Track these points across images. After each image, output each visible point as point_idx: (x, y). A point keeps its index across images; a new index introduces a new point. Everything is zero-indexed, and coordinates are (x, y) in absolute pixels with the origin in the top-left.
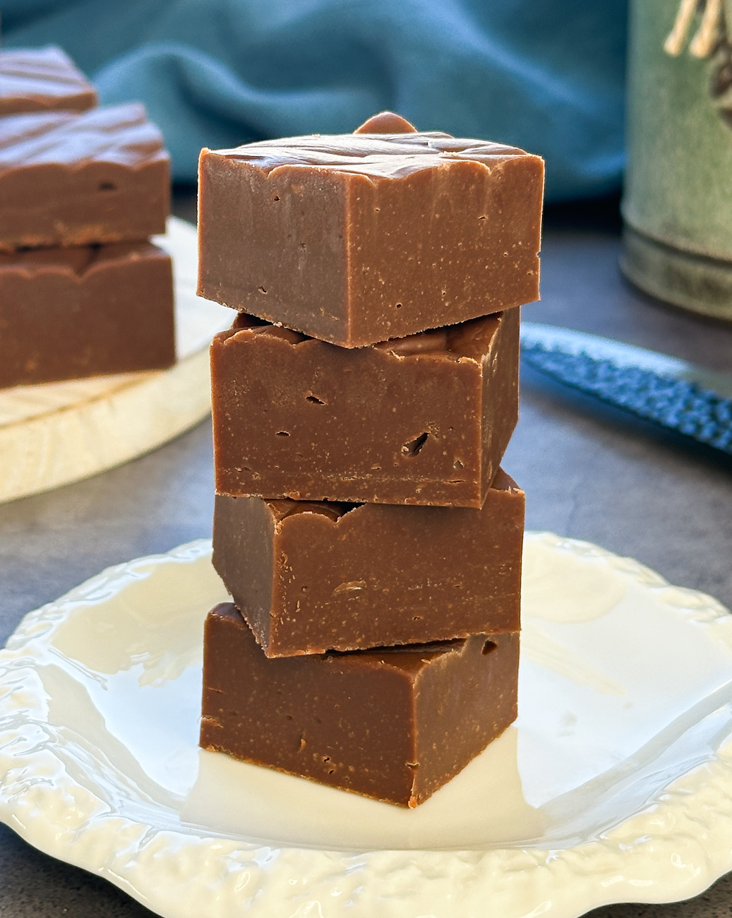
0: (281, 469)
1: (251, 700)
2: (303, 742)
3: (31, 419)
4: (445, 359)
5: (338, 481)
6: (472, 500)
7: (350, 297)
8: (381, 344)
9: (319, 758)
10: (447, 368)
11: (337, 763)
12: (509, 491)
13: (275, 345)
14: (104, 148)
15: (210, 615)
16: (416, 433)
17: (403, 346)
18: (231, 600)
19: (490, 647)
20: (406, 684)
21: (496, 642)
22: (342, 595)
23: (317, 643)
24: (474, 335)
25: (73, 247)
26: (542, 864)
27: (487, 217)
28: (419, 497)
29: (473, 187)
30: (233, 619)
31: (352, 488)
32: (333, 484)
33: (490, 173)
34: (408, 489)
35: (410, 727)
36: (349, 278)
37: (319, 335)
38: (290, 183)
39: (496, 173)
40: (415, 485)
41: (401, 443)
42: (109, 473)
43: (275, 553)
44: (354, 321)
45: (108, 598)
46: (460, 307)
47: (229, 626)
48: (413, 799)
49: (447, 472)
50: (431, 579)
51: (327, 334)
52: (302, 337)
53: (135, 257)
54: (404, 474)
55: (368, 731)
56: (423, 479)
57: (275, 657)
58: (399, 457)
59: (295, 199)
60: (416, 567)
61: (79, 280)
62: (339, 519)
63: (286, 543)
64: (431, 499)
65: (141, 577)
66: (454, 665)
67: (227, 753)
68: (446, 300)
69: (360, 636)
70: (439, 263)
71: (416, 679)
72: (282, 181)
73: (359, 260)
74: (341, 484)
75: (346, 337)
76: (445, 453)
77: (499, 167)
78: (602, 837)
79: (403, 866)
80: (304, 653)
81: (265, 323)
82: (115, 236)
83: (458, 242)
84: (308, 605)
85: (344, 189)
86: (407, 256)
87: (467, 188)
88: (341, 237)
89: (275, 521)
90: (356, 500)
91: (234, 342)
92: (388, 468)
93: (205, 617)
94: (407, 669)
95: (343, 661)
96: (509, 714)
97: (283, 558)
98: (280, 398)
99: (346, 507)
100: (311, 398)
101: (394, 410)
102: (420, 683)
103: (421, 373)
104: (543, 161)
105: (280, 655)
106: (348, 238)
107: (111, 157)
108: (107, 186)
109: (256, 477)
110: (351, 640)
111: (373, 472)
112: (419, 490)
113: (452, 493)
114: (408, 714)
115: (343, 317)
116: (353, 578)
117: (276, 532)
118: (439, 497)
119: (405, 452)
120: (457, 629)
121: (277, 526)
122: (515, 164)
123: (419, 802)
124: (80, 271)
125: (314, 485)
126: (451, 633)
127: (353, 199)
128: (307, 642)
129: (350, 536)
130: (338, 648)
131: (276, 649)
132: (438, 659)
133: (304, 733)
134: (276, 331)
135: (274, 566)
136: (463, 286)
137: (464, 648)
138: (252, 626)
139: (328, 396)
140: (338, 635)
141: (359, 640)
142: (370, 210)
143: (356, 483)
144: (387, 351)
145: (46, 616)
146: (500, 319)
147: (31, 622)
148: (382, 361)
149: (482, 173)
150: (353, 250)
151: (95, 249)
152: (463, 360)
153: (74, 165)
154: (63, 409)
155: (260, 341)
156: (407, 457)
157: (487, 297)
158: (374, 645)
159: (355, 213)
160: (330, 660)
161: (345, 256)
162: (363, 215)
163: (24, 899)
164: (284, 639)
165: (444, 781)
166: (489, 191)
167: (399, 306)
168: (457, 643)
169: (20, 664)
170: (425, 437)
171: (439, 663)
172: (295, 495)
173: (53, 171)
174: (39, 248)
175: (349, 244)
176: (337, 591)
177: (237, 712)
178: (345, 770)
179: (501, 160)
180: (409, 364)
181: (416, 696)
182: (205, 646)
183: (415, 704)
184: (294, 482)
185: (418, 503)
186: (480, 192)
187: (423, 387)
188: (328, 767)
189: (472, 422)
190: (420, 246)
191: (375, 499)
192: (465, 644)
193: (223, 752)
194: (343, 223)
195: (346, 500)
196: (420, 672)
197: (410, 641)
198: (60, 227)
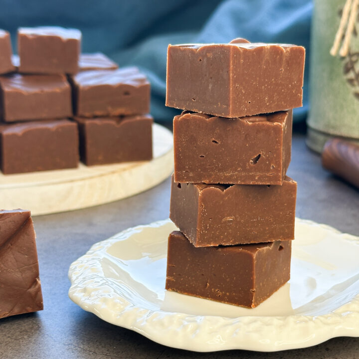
0: (201, 171)
1: (187, 268)
2: (208, 284)
4: (268, 123)
5: (224, 175)
6: (279, 182)
7: (231, 96)
8: (242, 118)
9: (214, 291)
10: (269, 127)
11: (222, 292)
12: (291, 182)
13: (200, 120)
15: (170, 235)
16: (256, 154)
17: (251, 119)
18: (178, 230)
19: (281, 248)
20: (251, 257)
21: (283, 247)
22: (225, 222)
23: (215, 242)
24: (279, 117)
26: (311, 320)
27: (283, 70)
28: (257, 181)
29: (278, 57)
30: (180, 236)
31: (230, 178)
32: (222, 176)
33: (285, 51)
34: (253, 178)
35: (252, 275)
36: (231, 89)
37: (218, 114)
38: (206, 53)
39: (287, 52)
40: (255, 176)
41: (250, 159)
43: (199, 204)
44: (233, 107)
45: (125, 239)
46: (273, 106)
47: (178, 239)
48: (253, 304)
49: (268, 170)
50: (260, 217)
51: (221, 114)
52: (210, 116)
54: (251, 172)
55: (235, 278)
56: (258, 174)
57: (198, 247)
58: (249, 165)
59: (208, 59)
60: (254, 212)
62: (225, 190)
63: (204, 200)
64: (261, 181)
65: (139, 231)
66: (268, 251)
68: (267, 102)
69: (232, 239)
70: (265, 87)
71: (255, 255)
72: (203, 53)
73: (235, 82)
74: (225, 177)
75: (229, 114)
76: (267, 162)
77: (288, 50)
80: (210, 246)
83: (272, 78)
84: (212, 226)
85: (229, 52)
86: (253, 82)
87: (276, 57)
88: (227, 71)
89: (199, 191)
90: (231, 183)
91: (183, 118)
92: (244, 169)
93: (168, 236)
94: (252, 251)
95: (225, 250)
96: (287, 277)
97: (203, 206)
98: (201, 141)
99: (226, 186)
100: (214, 141)
101: (247, 145)
102: (256, 257)
103: (258, 129)
105: (201, 246)
106: (231, 72)
109: (191, 175)
110: (228, 241)
111: (238, 171)
112: (257, 178)
113: (270, 179)
114: (252, 270)
115: (228, 105)
116: (229, 215)
117: (200, 195)
118: (265, 181)
119: (251, 162)
120: (270, 238)
121: (200, 192)
122: (294, 49)
123: (256, 306)
125: (214, 178)
126: (267, 239)
127: (233, 56)
128: (211, 241)
129: (229, 198)
130: (223, 244)
131: (199, 244)
132: (263, 248)
133: (208, 281)
134: (199, 114)
135: (199, 209)
136: (274, 97)
137: (272, 246)
138: (188, 237)
139: (221, 140)
140: (223, 239)
141: (231, 241)
142: (239, 62)
143: (232, 176)
144: (245, 121)
145: (101, 244)
146: (287, 113)
147: (95, 247)
148: (243, 125)
149: (282, 51)
150: (233, 77)
152: (275, 124)
155: (194, 118)
156: (252, 165)
157: (283, 103)
158: (237, 243)
159: (234, 61)
160: (220, 250)
161: (229, 79)
162: (236, 63)
163: (98, 344)
164: (202, 239)
165: (264, 299)
166: (284, 59)
167: (250, 103)
168: (269, 244)
169: (92, 259)
170: (260, 155)
171: (263, 250)
172: (207, 181)
175: (231, 74)
176: (223, 220)
177: (181, 274)
178: (225, 295)
179: (289, 47)
180: (253, 126)
181: (255, 262)
183: (254, 265)
184: (206, 176)
185: (256, 183)
186: (281, 59)
187: (259, 135)
188: (218, 294)
189: (278, 149)
190: (258, 79)
191: (239, 182)
192: (273, 244)
193: (175, 291)
194: (228, 66)
195: (227, 183)
196: (257, 252)
197: (251, 242)
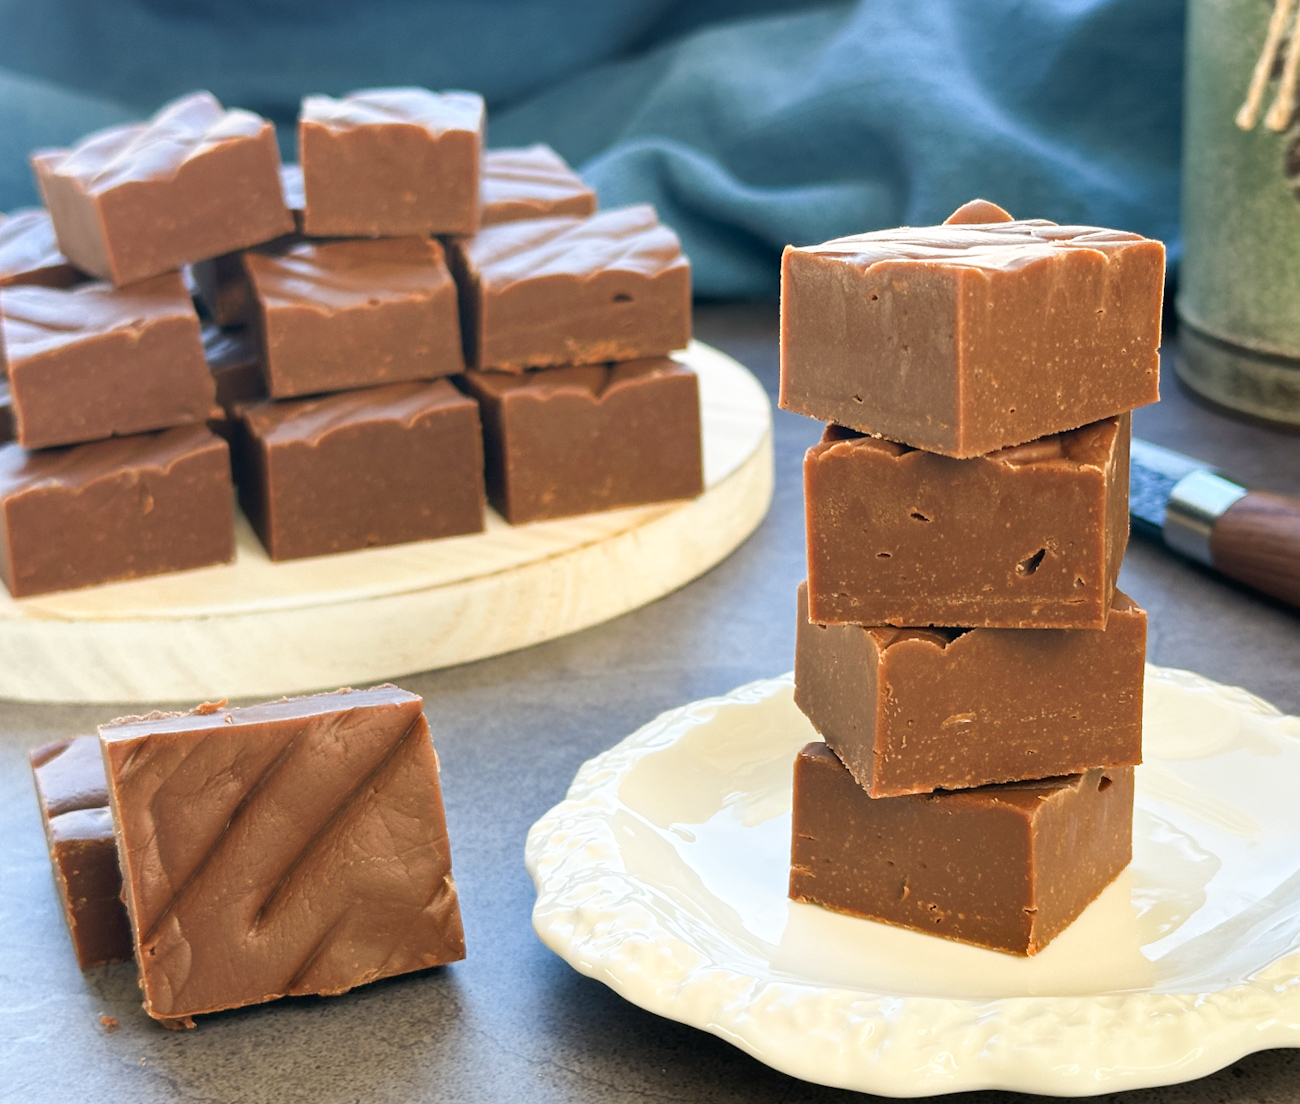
0: (882, 593)
1: (847, 845)
2: (906, 889)
3: (552, 557)
4: (1066, 466)
5: (946, 604)
6: (1095, 621)
7: (962, 402)
8: (993, 454)
9: (924, 907)
10: (1067, 478)
11: (945, 911)
12: (1130, 611)
13: (875, 458)
14: (617, 255)
15: (800, 755)
16: (1031, 549)
17: (1017, 455)
18: (821, 739)
19: (1106, 782)
20: (1024, 823)
21: (1111, 778)
22: (950, 729)
23: (924, 781)
24: (1092, 441)
25: (585, 366)
26: (1190, 1007)
27: (1104, 311)
28: (1035, 619)
29: (1090, 278)
30: (826, 759)
31: (961, 612)
32: (940, 608)
33: (1108, 261)
34: (1023, 611)
35: (1027, 869)
36: (961, 382)
37: (925, 446)
38: (891, 281)
39: (1114, 261)
40: (1030, 606)
41: (1016, 560)
42: (638, 614)
43: (879, 684)
44: (967, 428)
45: (669, 745)
46: (1076, 410)
47: (821, 767)
48: (1031, 946)
49: (1067, 591)
50: (1046, 709)
51: (934, 444)
52: (904, 448)
53: (657, 375)
54: (1019, 595)
55: (980, 875)
56: (1039, 600)
57: (879, 797)
58: (1014, 577)
59: (896, 297)
60: (1029, 697)
61: (597, 402)
62: (947, 645)
63: (891, 674)
64: (1049, 620)
65: (705, 720)
66: (1072, 803)
67: (820, 905)
68: (1061, 403)
69: (969, 772)
70: (1054, 363)
71: (1034, 817)
72: (881, 278)
73: (972, 362)
74: (949, 608)
75: (957, 445)
76: (1064, 571)
77: (1118, 254)
78: (1249, 978)
79: (1038, 1013)
80: (909, 792)
81: (861, 435)
82: (631, 353)
83: (1074, 338)
84: (914, 740)
85: (955, 284)
86: (1021, 356)
87: (1084, 279)
88: (951, 337)
89: (879, 649)
90: (966, 625)
91: (831, 457)
92: (1000, 589)
93: (794, 758)
94: (1024, 806)
95: (951, 800)
96: (1124, 857)
97: (888, 690)
98: (880, 516)
99: (953, 633)
100: (916, 515)
101: (1008, 525)
102: (1038, 822)
103: (1038, 483)
104: (1164, 247)
105: (885, 795)
106: (961, 337)
107: (624, 264)
108: (622, 298)
109: (855, 602)
110: (960, 777)
111: (984, 594)
112: (1035, 612)
113: (1072, 614)
114: (1027, 854)
115: (954, 425)
116: (961, 710)
117: (880, 661)
118: (1057, 619)
119: (1020, 571)
120: (1074, 763)
121: (882, 656)
122: (1134, 251)
123: (1038, 949)
124: (598, 392)
125: (918, 610)
126: (1066, 767)
127: (966, 295)
128: (913, 781)
129: (959, 664)
130: (946, 786)
131: (880, 788)
132: (1055, 795)
133: (907, 880)
134: (875, 443)
135: (878, 699)
136: (1079, 387)
137: (1080, 784)
138: (850, 765)
139: (935, 512)
140: (946, 772)
141: (968, 777)
142: (983, 307)
143: (966, 606)
144: (1000, 461)
145: (606, 765)
146: (1117, 424)
147: (590, 772)
148: (994, 472)
149: (1100, 262)
150: (966, 350)
151: (610, 368)
152: (1085, 468)
153: (587, 275)
154: (586, 545)
155: (860, 455)
156: (1021, 577)
157: (1104, 398)
158: (984, 782)
159: (968, 309)
160: (937, 800)
161: (956, 357)
162: (975, 312)
163: (618, 1060)
164: (889, 777)
165: (1062, 927)
166: (1107, 282)
167: (1012, 411)
168: (1073, 778)
169: (587, 815)
170: (1042, 552)
171: (1056, 799)
172: (898, 621)
173: (564, 282)
174: (550, 368)
175: (961, 344)
176: (945, 724)
177: (831, 860)
178: (954, 918)
179: (1119, 247)
180: (1024, 474)
181: (1034, 836)
182: (795, 791)
183: (1034, 844)
184: (896, 608)
185: (1034, 626)
186: (1097, 283)
187: (1040, 500)
188: (936, 914)
189: (1095, 537)
190: (1034, 344)
191: (987, 623)
192: (1082, 779)
193: (815, 903)
194: (953, 322)
195: (955, 625)
196: (1039, 809)
197: (1023, 777)
198: (571, 344)
